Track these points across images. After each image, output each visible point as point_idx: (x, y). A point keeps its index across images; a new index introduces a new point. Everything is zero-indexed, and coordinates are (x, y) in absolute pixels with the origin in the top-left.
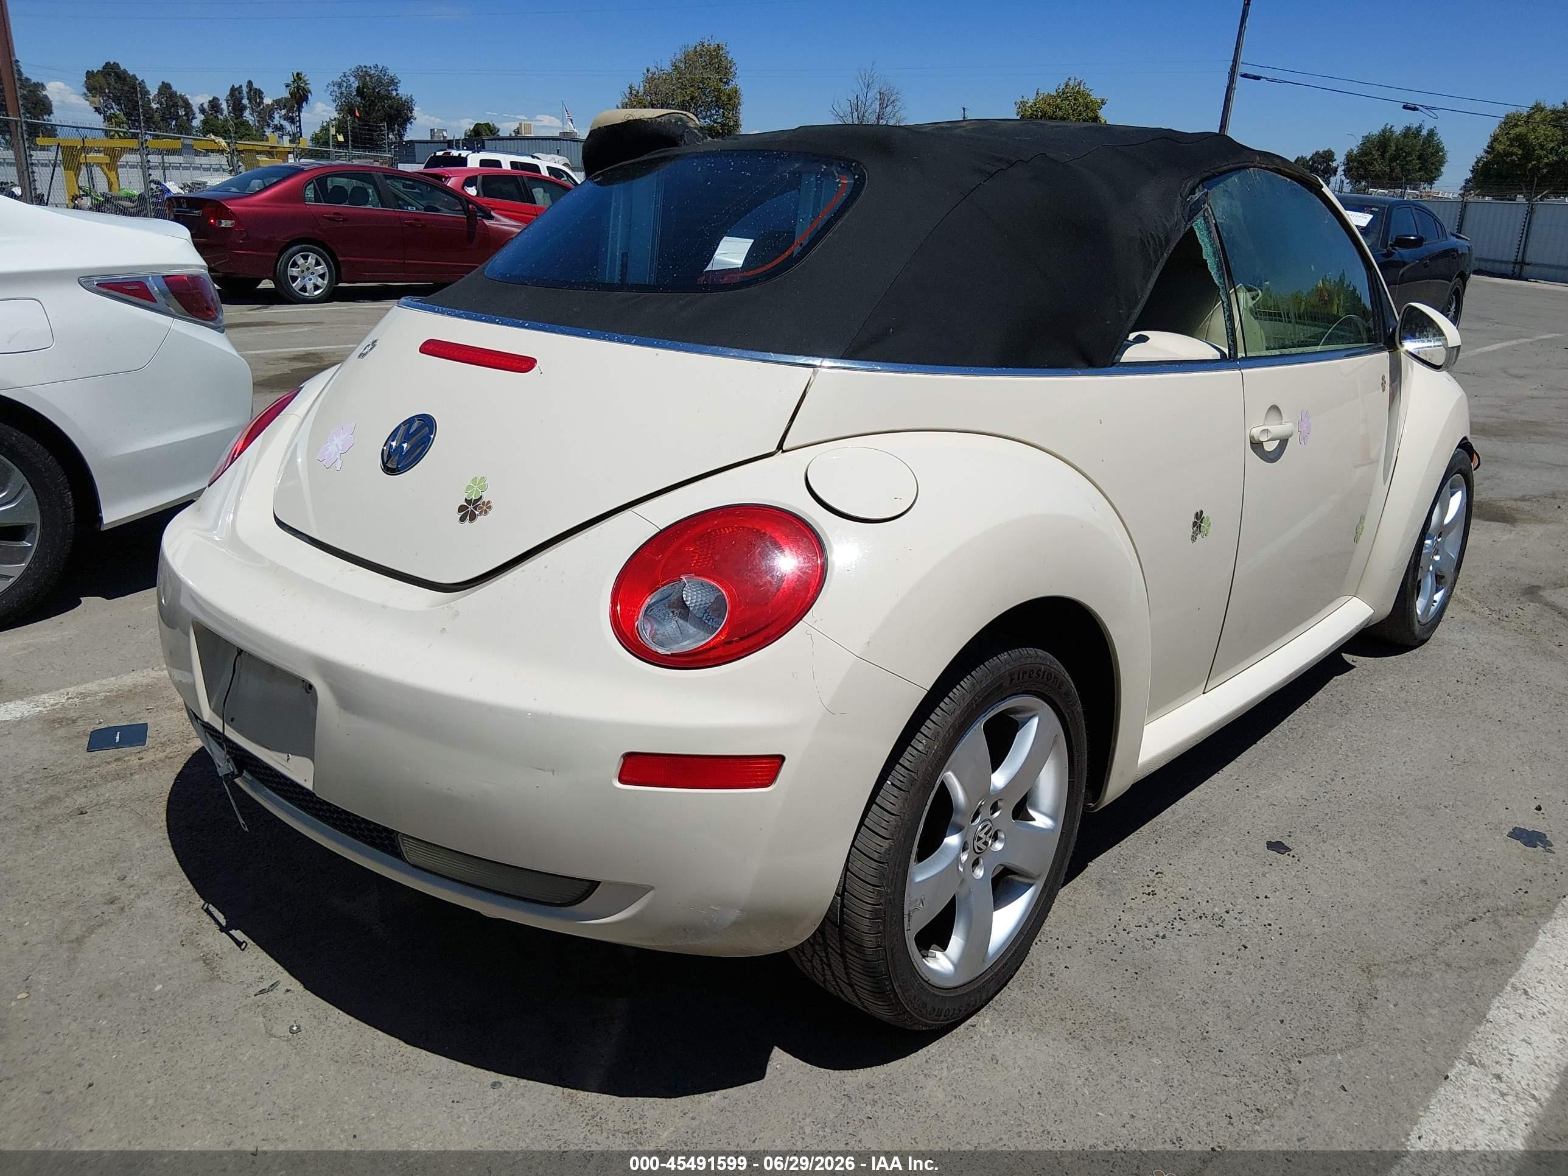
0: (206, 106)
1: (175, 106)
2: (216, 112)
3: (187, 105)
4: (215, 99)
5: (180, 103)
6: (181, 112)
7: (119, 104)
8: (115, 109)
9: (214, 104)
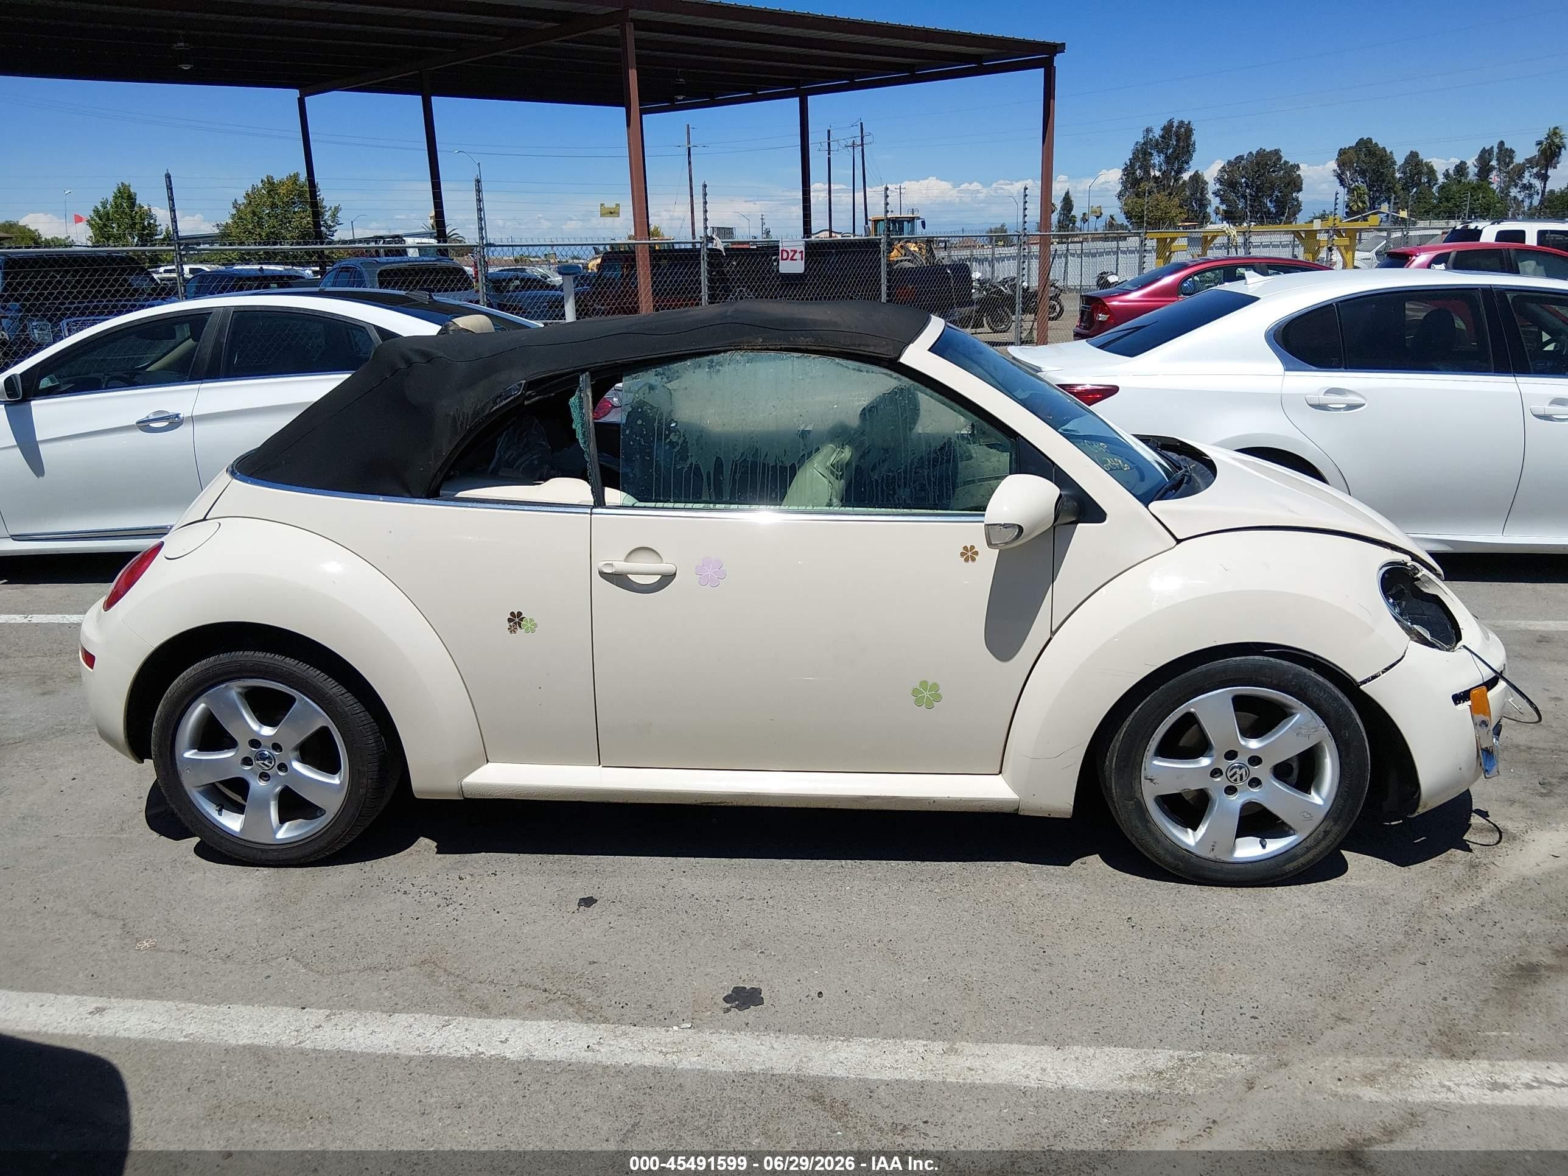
0: (1451, 172)
1: (1420, 173)
2: (1461, 176)
3: (1432, 172)
4: (1463, 163)
5: (1425, 169)
6: (1424, 180)
7: (1364, 177)
8: (1360, 183)
9: (1461, 169)
